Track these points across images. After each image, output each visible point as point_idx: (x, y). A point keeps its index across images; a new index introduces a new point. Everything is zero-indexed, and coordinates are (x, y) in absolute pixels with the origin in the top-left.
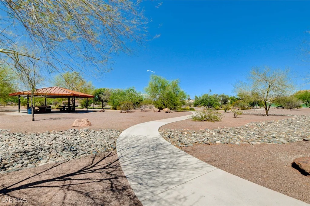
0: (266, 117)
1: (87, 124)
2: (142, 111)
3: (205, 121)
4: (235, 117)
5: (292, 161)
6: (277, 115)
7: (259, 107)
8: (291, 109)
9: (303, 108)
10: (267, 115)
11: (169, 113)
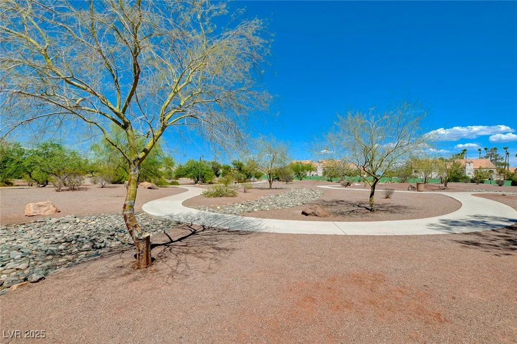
0: (270, 190)
1: (54, 210)
2: (102, 187)
3: (221, 196)
4: (245, 192)
5: (302, 211)
6: (278, 189)
7: (256, 179)
8: (287, 182)
9: (294, 181)
10: (271, 188)
11: (154, 189)
